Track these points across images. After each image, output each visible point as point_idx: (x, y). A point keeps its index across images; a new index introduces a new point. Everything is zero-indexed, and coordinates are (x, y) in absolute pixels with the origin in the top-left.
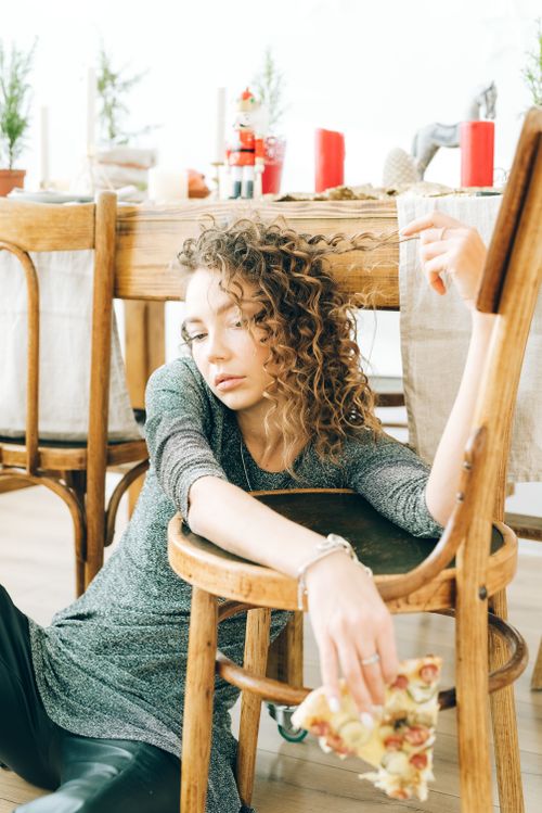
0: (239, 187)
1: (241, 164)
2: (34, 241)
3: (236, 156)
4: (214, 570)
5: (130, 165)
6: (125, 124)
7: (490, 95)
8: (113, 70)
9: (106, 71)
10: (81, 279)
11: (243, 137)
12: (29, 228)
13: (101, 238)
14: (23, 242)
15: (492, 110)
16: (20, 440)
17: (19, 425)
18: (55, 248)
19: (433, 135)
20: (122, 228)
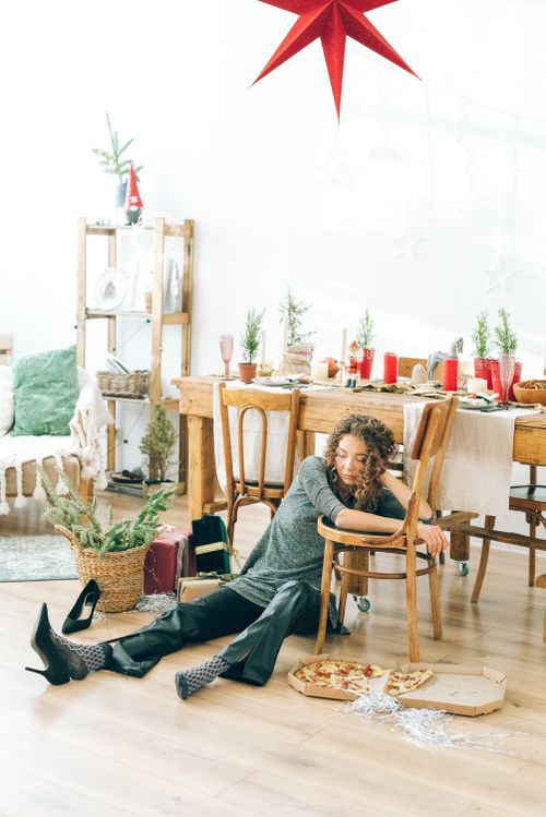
0: (349, 381)
1: (351, 372)
2: (266, 406)
3: (349, 369)
4: (333, 533)
5: (301, 353)
6: (299, 331)
7: (459, 344)
8: (295, 304)
9: (291, 304)
10: (283, 421)
11: (352, 362)
12: (265, 401)
13: (293, 406)
14: (261, 406)
15: (461, 350)
16: (256, 484)
18: (275, 410)
19: (437, 357)
20: (302, 402)
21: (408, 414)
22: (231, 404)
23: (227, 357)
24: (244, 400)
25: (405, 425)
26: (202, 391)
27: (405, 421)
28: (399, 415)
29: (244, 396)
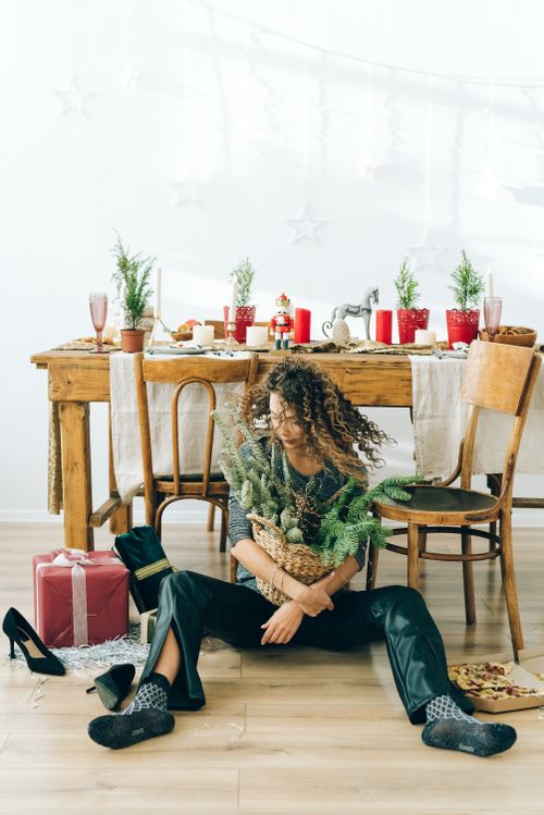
0: (279, 342)
1: (281, 331)
2: (217, 378)
12: (215, 372)
13: (251, 375)
14: (210, 379)
17: (202, 471)
18: (227, 382)
21: (419, 370)
22: (160, 378)
23: (99, 323)
24: (184, 373)
25: (414, 383)
26: (89, 368)
27: (414, 379)
28: (406, 374)
29: (184, 367)
